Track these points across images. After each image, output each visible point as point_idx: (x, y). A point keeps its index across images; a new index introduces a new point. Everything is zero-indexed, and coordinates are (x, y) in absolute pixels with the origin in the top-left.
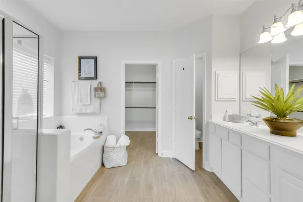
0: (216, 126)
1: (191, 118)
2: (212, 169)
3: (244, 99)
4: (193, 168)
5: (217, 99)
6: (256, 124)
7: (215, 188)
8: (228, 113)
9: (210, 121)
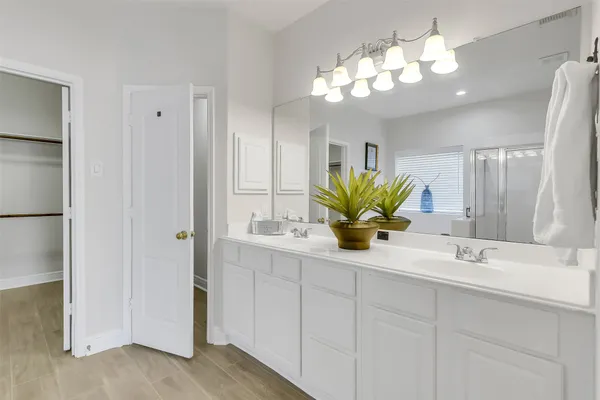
0: (240, 246)
1: (182, 236)
2: (227, 337)
3: (279, 192)
4: (188, 353)
5: (237, 191)
6: (305, 235)
7: (244, 378)
8: (258, 219)
9: (223, 237)
